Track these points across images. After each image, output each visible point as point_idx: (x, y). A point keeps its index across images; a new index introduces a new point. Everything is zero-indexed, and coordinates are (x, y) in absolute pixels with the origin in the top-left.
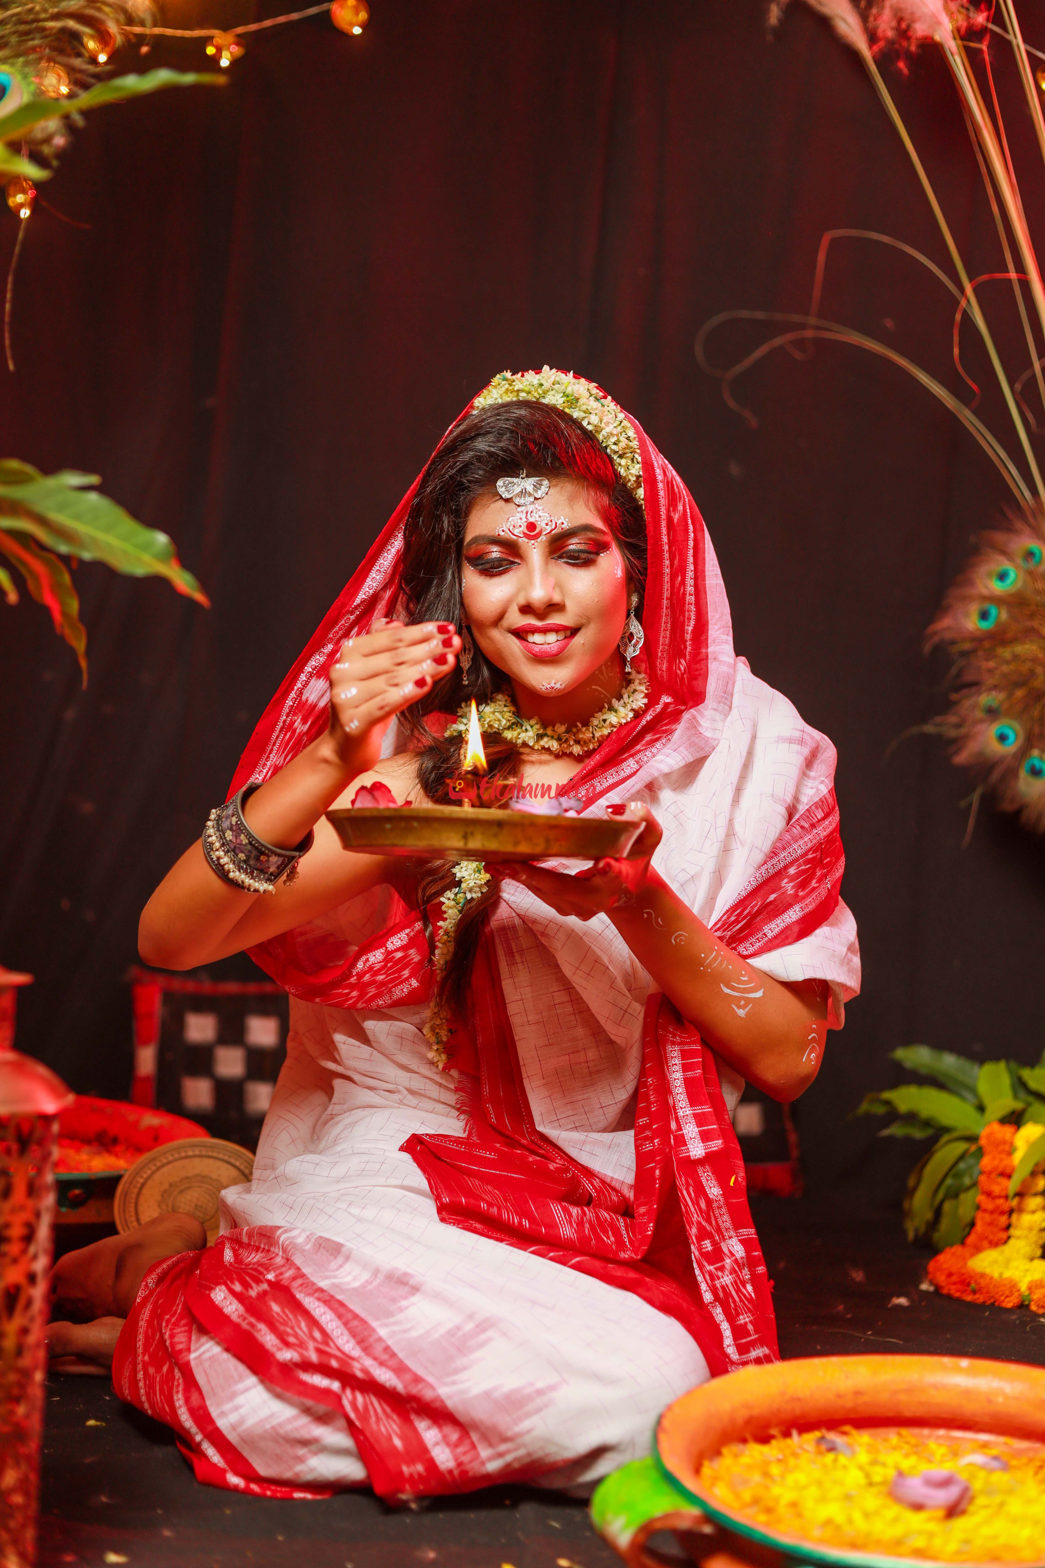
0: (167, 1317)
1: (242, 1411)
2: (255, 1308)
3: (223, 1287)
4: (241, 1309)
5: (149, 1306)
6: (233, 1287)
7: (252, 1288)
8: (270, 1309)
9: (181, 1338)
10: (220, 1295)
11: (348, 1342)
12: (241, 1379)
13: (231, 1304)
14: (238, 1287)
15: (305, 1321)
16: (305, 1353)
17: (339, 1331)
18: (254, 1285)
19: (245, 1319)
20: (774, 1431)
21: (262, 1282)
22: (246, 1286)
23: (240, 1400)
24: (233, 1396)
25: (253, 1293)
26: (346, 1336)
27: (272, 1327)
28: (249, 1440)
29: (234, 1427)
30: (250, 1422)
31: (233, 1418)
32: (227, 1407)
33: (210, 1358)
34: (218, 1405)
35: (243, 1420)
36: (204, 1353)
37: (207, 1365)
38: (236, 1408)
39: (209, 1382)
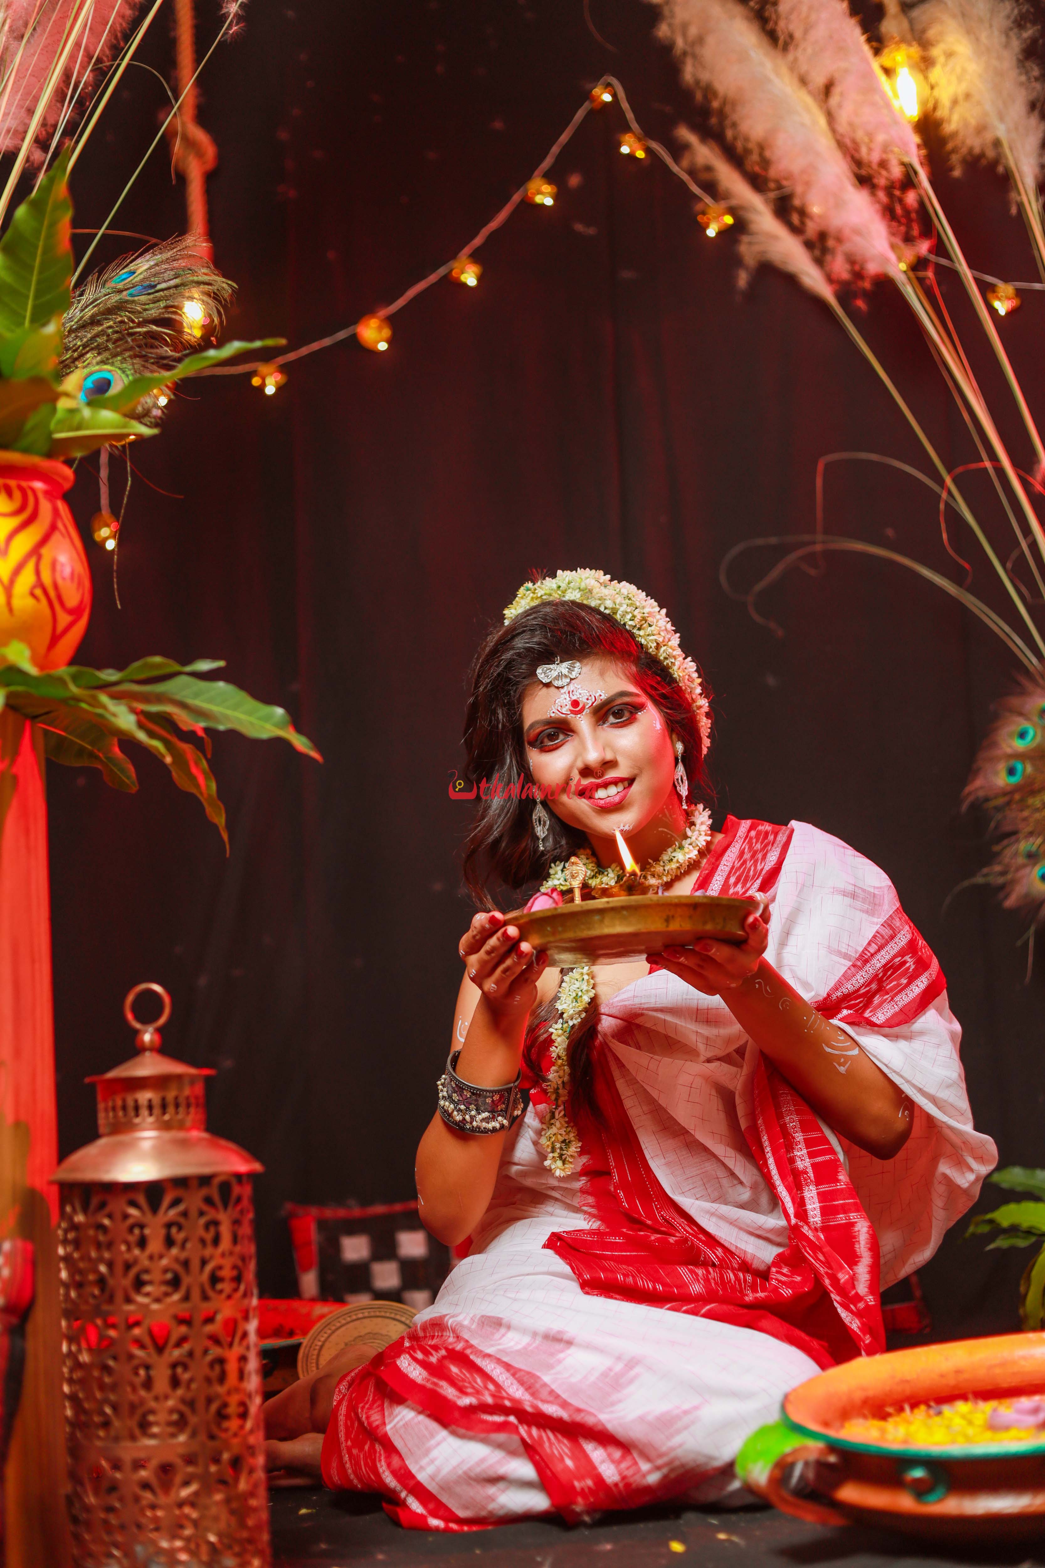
0: (361, 1405)
1: (437, 1463)
2: (437, 1371)
3: (407, 1356)
4: (425, 1374)
5: (345, 1403)
6: (416, 1355)
7: (432, 1355)
8: (450, 1370)
9: (375, 1418)
10: (405, 1362)
11: (517, 1390)
12: (432, 1436)
13: (414, 1369)
14: (420, 1355)
15: (480, 1378)
16: (482, 1397)
17: (509, 1381)
18: (433, 1352)
19: (428, 1380)
20: (890, 1410)
21: (440, 1349)
22: (426, 1353)
23: (434, 1453)
24: (428, 1452)
25: (433, 1359)
26: (516, 1385)
27: (452, 1382)
28: (446, 1487)
29: (432, 1478)
30: (445, 1471)
31: (430, 1470)
32: (424, 1462)
33: (404, 1425)
34: (416, 1462)
35: (438, 1470)
36: (398, 1422)
37: (402, 1431)
38: (432, 1461)
39: (406, 1445)
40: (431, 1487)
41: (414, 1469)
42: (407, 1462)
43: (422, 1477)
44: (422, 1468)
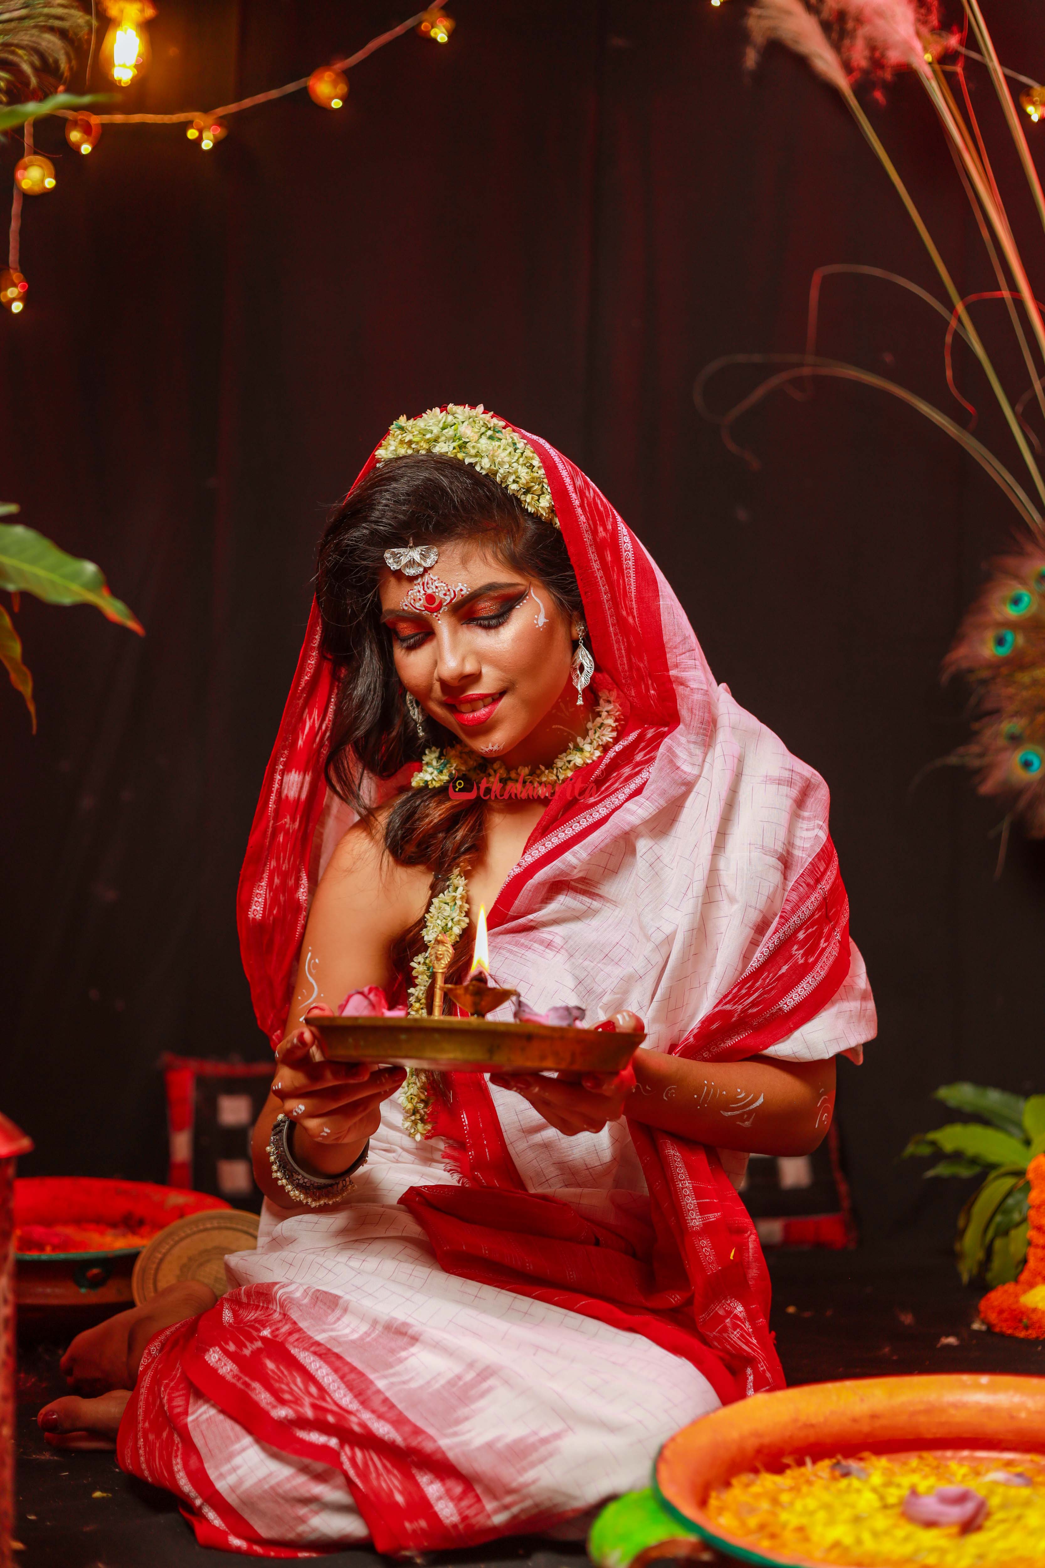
0: (164, 1383)
2: (249, 1367)
3: (218, 1349)
4: (236, 1369)
5: (150, 1373)
6: (227, 1347)
7: (245, 1346)
8: (265, 1367)
9: (178, 1402)
10: (214, 1356)
11: (345, 1396)
13: (225, 1364)
14: (232, 1347)
15: (301, 1376)
16: (300, 1409)
17: (336, 1385)
18: (248, 1343)
19: (239, 1379)
20: (787, 1461)
21: (256, 1339)
22: (241, 1345)
25: (247, 1352)
26: (343, 1390)
27: (267, 1384)
28: (249, 1501)
29: (233, 1489)
30: (248, 1483)
31: (232, 1479)
32: (225, 1468)
33: (207, 1419)
34: (217, 1467)
35: (241, 1481)
36: (201, 1415)
37: (204, 1427)
38: (234, 1469)
39: (206, 1444)
40: (232, 1499)
41: (212, 1475)
42: (206, 1466)
43: (221, 1486)
44: (222, 1476)
